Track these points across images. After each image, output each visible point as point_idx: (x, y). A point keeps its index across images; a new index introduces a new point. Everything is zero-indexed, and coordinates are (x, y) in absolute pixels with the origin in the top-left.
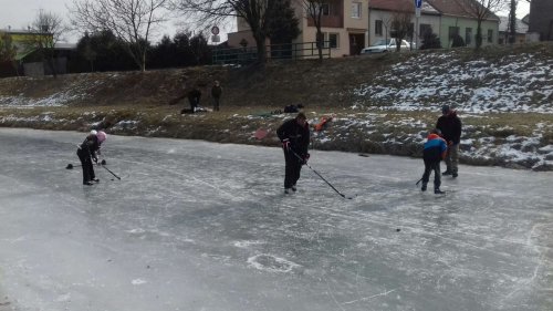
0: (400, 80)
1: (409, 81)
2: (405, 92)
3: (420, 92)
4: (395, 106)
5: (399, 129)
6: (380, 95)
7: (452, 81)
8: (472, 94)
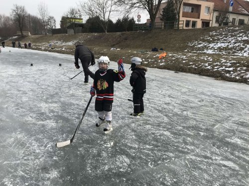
0: (211, 39)
1: (216, 40)
2: (211, 45)
3: (219, 45)
4: (205, 51)
5: (198, 61)
6: (199, 46)
7: (237, 40)
8: (246, 47)
